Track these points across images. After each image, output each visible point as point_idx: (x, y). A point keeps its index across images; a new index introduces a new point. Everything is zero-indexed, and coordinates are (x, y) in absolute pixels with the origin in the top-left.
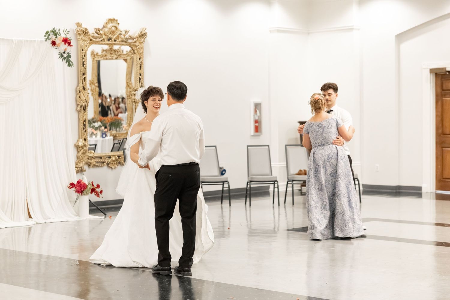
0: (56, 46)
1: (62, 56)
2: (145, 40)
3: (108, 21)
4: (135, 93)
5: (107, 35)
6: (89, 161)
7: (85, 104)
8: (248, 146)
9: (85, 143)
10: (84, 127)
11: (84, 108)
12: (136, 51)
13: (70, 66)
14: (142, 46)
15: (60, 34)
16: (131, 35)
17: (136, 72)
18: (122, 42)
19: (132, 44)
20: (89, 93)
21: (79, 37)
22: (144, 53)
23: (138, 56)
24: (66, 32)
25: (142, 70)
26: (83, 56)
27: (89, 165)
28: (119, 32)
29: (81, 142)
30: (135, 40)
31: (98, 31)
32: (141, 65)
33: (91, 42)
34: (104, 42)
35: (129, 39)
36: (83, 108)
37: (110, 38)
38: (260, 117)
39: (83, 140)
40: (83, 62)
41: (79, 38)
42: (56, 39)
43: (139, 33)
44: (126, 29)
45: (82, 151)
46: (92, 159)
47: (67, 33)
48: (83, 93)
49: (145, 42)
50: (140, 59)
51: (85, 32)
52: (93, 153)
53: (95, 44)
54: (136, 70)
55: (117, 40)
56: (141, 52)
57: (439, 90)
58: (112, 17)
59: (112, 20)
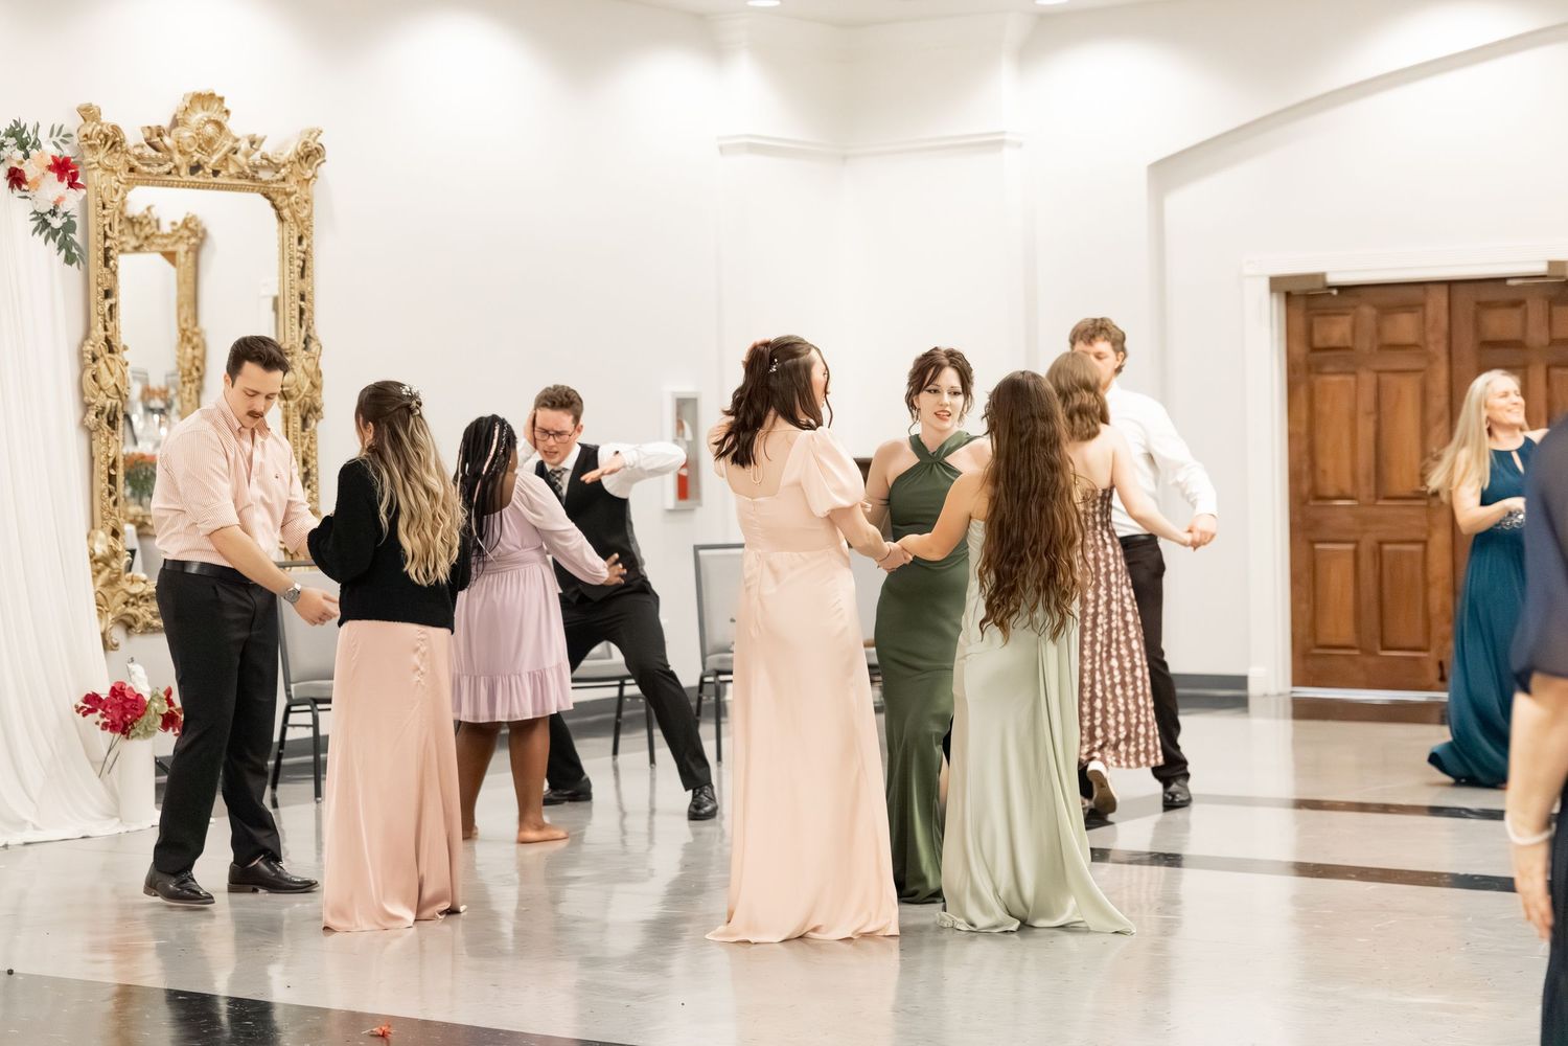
0: (24, 187)
1: (45, 224)
2: (318, 174)
3: (191, 102)
5: (190, 153)
6: (131, 610)
7: (114, 402)
8: (697, 548)
9: (116, 543)
10: (111, 486)
11: (111, 419)
12: (286, 213)
13: (71, 264)
14: (307, 194)
15: (37, 145)
16: (270, 155)
17: (287, 286)
18: (239, 178)
19: (274, 185)
20: (127, 364)
21: (90, 160)
22: (315, 220)
23: (296, 229)
24: (61, 137)
25: (310, 280)
26: (107, 228)
27: (129, 627)
28: (229, 144)
29: (101, 542)
30: (283, 171)
31: (154, 138)
32: (304, 261)
33: (132, 175)
34: (179, 179)
35: (263, 167)
36: (108, 418)
37: (198, 162)
38: (693, 444)
39: (107, 536)
40: (107, 250)
41: (91, 164)
42: (27, 162)
43: (299, 147)
44: (252, 133)
45: (105, 574)
46: (140, 603)
47: (61, 140)
48: (105, 362)
49: (318, 181)
50: (300, 240)
51: (113, 141)
52: (145, 582)
53: (147, 185)
54: (287, 279)
55: (223, 172)
56: (303, 214)
57: (1300, 349)
58: (203, 88)
59: (205, 100)
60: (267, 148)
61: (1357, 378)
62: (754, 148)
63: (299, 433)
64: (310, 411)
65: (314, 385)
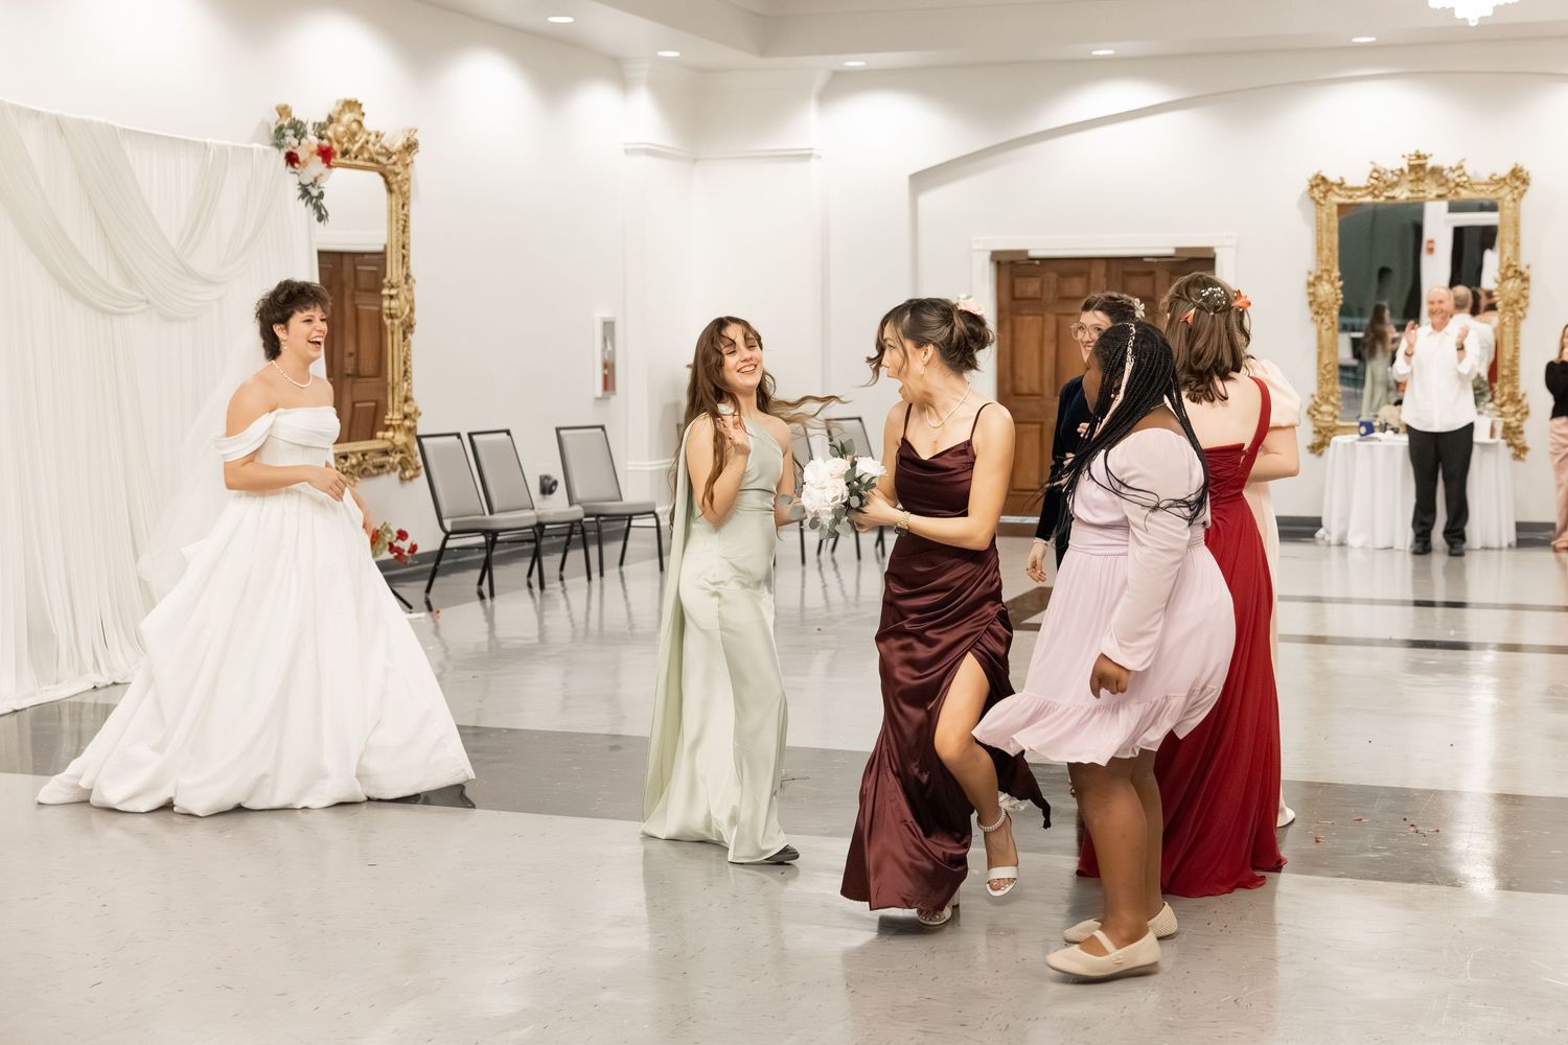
1: (307, 193)
2: (416, 160)
3: (343, 106)
4: (393, 292)
5: (342, 143)
12: (395, 187)
13: (320, 220)
14: (408, 174)
16: (387, 145)
18: (368, 161)
19: (388, 168)
22: (412, 194)
23: (400, 198)
28: (364, 137)
30: (394, 157)
31: (321, 130)
32: (405, 221)
34: (334, 160)
35: (383, 154)
37: (346, 149)
38: (613, 353)
43: (405, 139)
44: (378, 130)
49: (414, 165)
50: (403, 206)
54: (394, 234)
55: (360, 157)
56: (405, 188)
57: (1006, 298)
58: (351, 96)
59: (352, 105)
60: (385, 141)
61: (1044, 321)
62: (649, 152)
63: (401, 343)
64: (408, 327)
65: (412, 310)
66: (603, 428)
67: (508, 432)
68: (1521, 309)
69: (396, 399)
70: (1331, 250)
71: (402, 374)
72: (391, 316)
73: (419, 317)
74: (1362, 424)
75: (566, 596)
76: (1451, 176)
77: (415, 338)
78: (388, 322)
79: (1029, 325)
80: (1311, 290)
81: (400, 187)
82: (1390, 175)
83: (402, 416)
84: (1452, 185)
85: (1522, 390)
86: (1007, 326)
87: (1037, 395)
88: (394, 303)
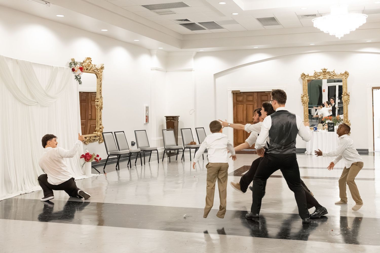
0: (74, 71)
1: (77, 78)
3: (87, 59)
4: (98, 100)
5: (86, 67)
12: (99, 77)
13: (80, 84)
14: (101, 74)
15: (77, 65)
18: (92, 71)
19: (97, 73)
22: (102, 78)
28: (92, 66)
30: (99, 70)
31: (82, 64)
32: (101, 85)
35: (96, 70)
37: (87, 69)
38: (148, 114)
42: (75, 67)
43: (101, 67)
44: (95, 64)
49: (103, 72)
50: (100, 81)
54: (98, 88)
55: (90, 70)
57: (235, 101)
58: (89, 57)
59: (89, 59)
60: (96, 67)
61: (243, 106)
62: (156, 70)
63: (99, 112)
64: (101, 108)
65: (102, 104)
66: (145, 130)
67: (123, 132)
68: (348, 102)
69: (98, 124)
70: (306, 90)
71: (100, 119)
72: (97, 106)
73: (103, 106)
74: (314, 128)
75: (136, 169)
76: (332, 73)
77: (102, 111)
78: (97, 107)
79: (240, 107)
80: (302, 99)
81: (100, 77)
82: (319, 73)
83: (99, 128)
84: (332, 75)
85: (349, 120)
86: (236, 107)
87: (242, 122)
88: (98, 103)
